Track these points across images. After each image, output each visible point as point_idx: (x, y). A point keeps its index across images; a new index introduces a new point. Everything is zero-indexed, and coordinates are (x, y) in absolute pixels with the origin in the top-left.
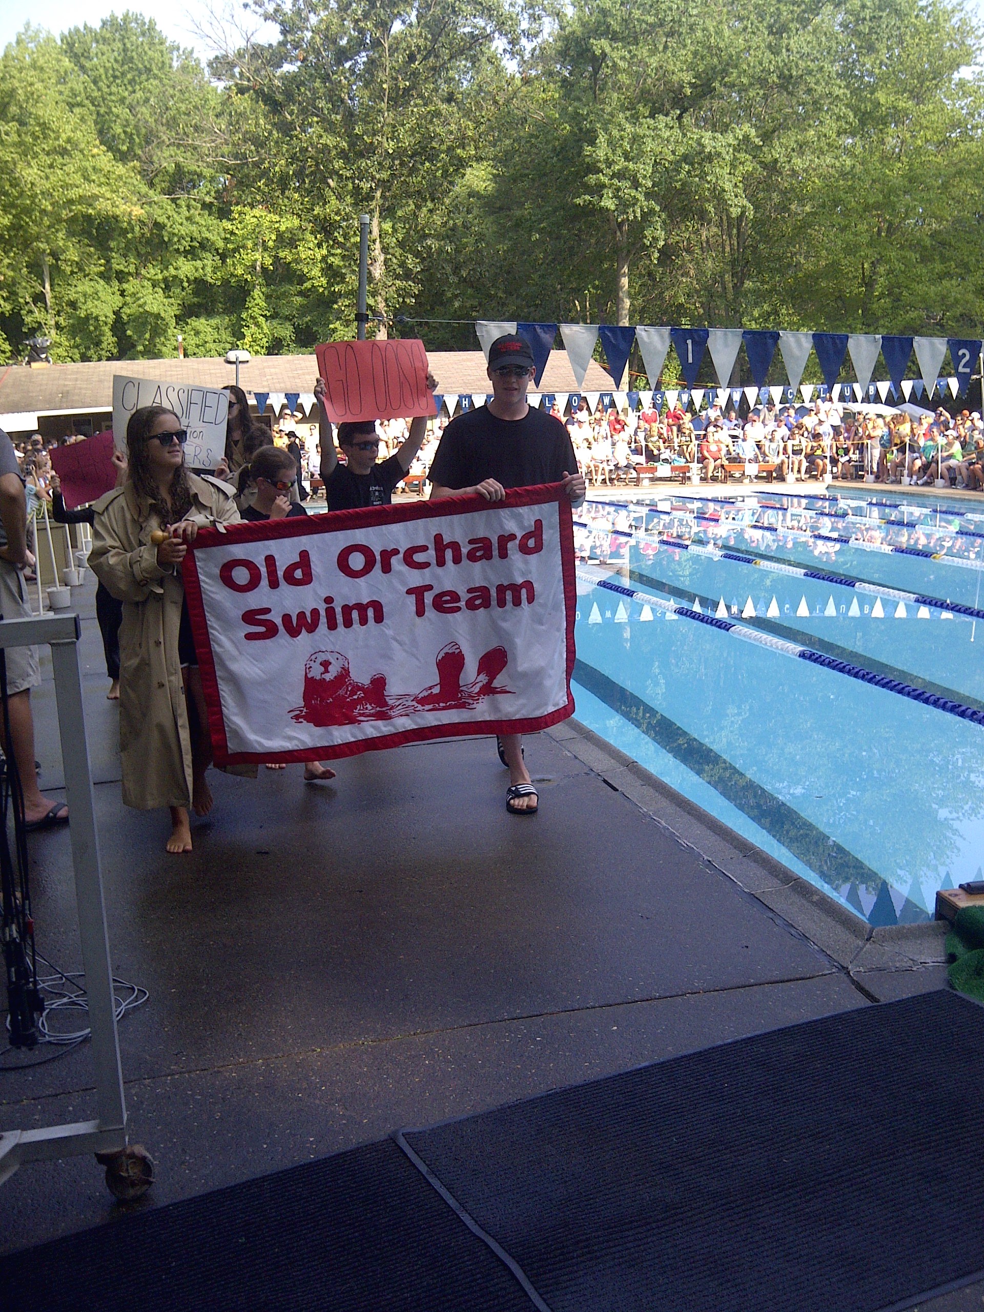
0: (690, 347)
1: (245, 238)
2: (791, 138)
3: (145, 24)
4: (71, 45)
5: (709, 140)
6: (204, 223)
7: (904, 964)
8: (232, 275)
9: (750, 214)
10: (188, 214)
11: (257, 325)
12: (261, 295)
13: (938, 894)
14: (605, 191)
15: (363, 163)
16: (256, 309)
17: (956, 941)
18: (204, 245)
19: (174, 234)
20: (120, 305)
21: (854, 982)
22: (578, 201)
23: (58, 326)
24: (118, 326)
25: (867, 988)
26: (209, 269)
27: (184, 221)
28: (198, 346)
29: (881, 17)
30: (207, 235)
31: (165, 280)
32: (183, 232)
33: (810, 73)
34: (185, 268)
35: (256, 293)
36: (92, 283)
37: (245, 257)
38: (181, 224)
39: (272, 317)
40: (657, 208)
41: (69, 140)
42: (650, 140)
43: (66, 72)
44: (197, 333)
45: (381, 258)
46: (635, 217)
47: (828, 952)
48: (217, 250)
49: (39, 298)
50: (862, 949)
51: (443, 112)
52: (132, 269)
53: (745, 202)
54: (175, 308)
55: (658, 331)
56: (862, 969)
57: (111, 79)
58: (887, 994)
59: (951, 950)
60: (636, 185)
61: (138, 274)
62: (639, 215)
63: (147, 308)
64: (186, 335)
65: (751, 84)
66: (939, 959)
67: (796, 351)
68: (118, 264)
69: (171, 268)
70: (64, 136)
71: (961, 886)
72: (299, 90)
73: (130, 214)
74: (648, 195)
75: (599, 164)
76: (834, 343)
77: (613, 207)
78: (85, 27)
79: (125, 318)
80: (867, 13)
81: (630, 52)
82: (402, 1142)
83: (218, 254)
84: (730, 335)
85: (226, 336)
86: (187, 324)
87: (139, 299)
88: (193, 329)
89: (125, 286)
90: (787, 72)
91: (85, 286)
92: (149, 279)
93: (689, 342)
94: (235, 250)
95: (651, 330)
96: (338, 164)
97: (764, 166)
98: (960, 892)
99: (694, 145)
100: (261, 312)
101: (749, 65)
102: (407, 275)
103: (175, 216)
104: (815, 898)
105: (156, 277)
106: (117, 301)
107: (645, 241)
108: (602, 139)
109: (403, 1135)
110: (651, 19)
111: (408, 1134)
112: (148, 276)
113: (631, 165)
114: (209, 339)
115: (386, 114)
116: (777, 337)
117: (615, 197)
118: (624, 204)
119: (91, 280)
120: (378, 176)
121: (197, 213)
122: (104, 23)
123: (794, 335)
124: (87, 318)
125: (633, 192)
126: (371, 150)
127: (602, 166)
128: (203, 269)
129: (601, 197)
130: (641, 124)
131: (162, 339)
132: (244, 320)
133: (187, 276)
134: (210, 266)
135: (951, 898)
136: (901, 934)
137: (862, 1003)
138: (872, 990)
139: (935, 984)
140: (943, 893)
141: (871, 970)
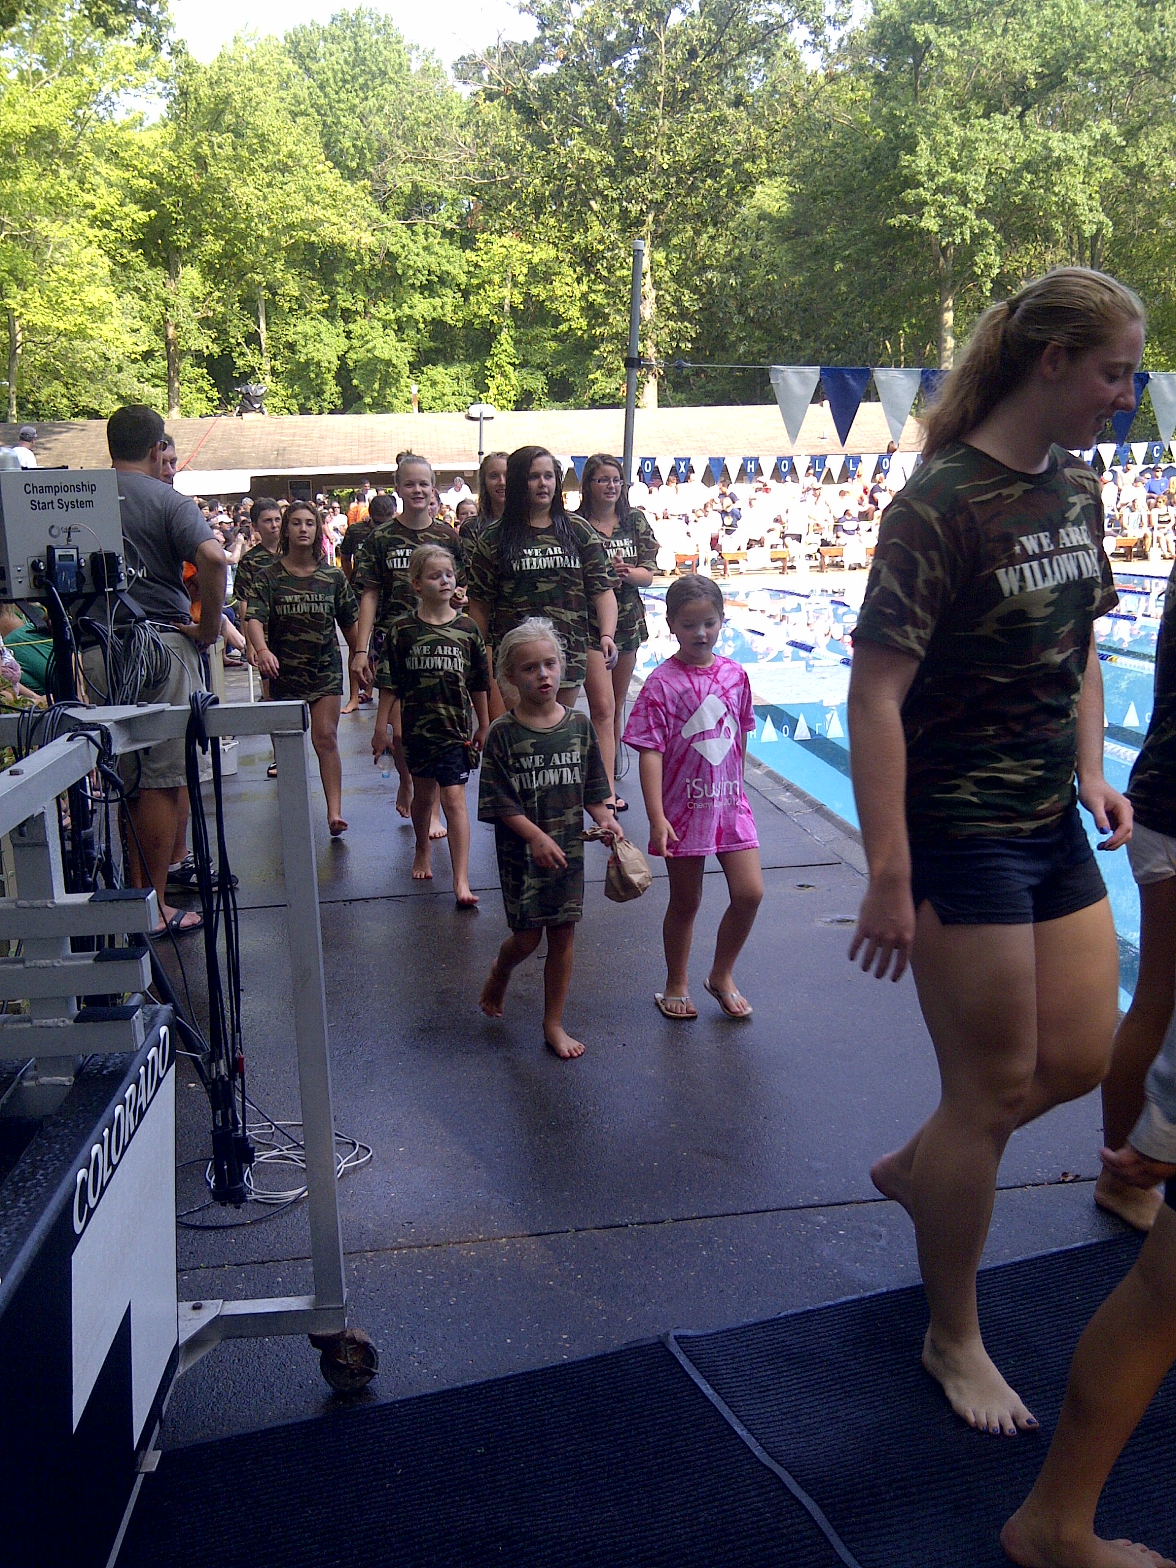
1: (490, 271)
2: (1162, 136)
3: (380, 20)
4: (296, 44)
5: (1059, 142)
6: (443, 253)
8: (476, 315)
9: (1109, 231)
10: (425, 244)
11: (504, 375)
12: (509, 339)
14: (926, 209)
15: (632, 181)
16: (502, 356)
18: (444, 280)
19: (409, 266)
20: (346, 349)
22: (892, 222)
23: (274, 372)
24: (343, 374)
26: (449, 308)
27: (421, 252)
28: (434, 399)
30: (447, 267)
31: (398, 320)
32: (419, 264)
34: (421, 307)
35: (504, 336)
36: (313, 323)
37: (491, 294)
38: (417, 255)
39: (522, 365)
40: (991, 228)
41: (290, 155)
42: (983, 145)
43: (289, 76)
44: (434, 384)
45: (652, 294)
46: (963, 240)
48: (458, 285)
49: (252, 339)
51: (730, 118)
52: (360, 307)
53: (1102, 217)
54: (409, 353)
57: (340, 84)
60: (965, 201)
61: (366, 313)
62: (967, 237)
63: (376, 353)
64: (421, 386)
65: (1114, 71)
68: (345, 300)
69: (405, 307)
70: (285, 150)
72: (558, 95)
73: (359, 242)
74: (980, 213)
75: (919, 177)
77: (935, 229)
78: (312, 23)
79: (351, 363)
81: (960, 37)
82: (675, 1348)
83: (460, 290)
85: (467, 387)
86: (422, 373)
87: (367, 342)
88: (428, 379)
89: (351, 326)
90: (1159, 53)
91: (305, 326)
92: (379, 319)
94: (480, 286)
96: (603, 183)
97: (1128, 171)
99: (1039, 149)
100: (508, 360)
101: (1111, 47)
102: (683, 315)
103: (411, 244)
105: (388, 317)
106: (343, 344)
107: (976, 269)
108: (923, 146)
109: (675, 1337)
111: (681, 1337)
112: (379, 315)
113: (959, 177)
114: (448, 390)
115: (661, 121)
116: (1145, 379)
117: (939, 215)
118: (949, 224)
119: (312, 319)
120: (650, 197)
121: (436, 241)
122: (334, 18)
124: (308, 363)
125: (961, 210)
126: (642, 165)
127: (923, 178)
128: (442, 307)
129: (921, 216)
130: (972, 126)
131: (393, 390)
132: (489, 370)
133: (423, 317)
134: (450, 304)
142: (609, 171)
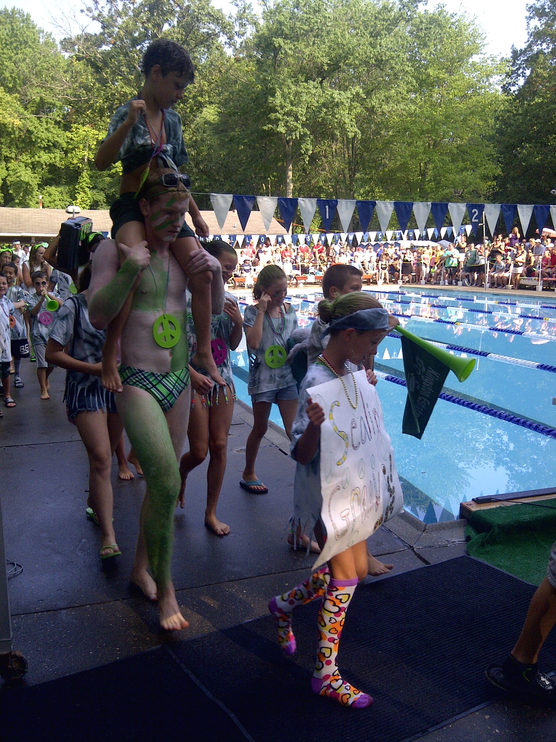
0: (327, 210)
1: (78, 142)
2: (382, 94)
3: (24, 15)
5: (337, 95)
6: (55, 132)
7: (443, 543)
8: (71, 163)
9: (359, 136)
10: (46, 126)
11: (85, 192)
12: (87, 175)
13: (461, 504)
14: (280, 123)
16: (84, 183)
17: (471, 529)
18: (56, 145)
19: (38, 137)
20: (6, 175)
21: (416, 554)
22: (265, 128)
24: (4, 188)
25: (423, 557)
26: (58, 159)
27: (44, 130)
28: (50, 202)
29: (431, 28)
30: (57, 139)
31: (32, 163)
32: (43, 137)
33: (392, 58)
34: (44, 157)
35: (84, 174)
37: (78, 153)
38: (43, 132)
39: (94, 188)
40: (308, 133)
42: (305, 94)
44: (50, 195)
46: (296, 137)
47: (402, 539)
48: (62, 148)
50: (420, 536)
52: (13, 155)
53: (357, 130)
54: (38, 179)
55: (310, 201)
56: (421, 547)
58: (435, 559)
59: (469, 534)
60: (297, 119)
61: (16, 158)
62: (298, 136)
63: (21, 178)
64: (43, 196)
65: (360, 64)
66: (462, 540)
67: (385, 212)
68: (5, 152)
69: (36, 157)
71: (473, 500)
72: (111, 60)
73: (13, 125)
74: (304, 125)
75: (277, 108)
76: (406, 207)
77: (284, 132)
79: (8, 182)
80: (423, 26)
81: (294, 45)
83: (63, 150)
84: (349, 203)
85: (66, 197)
86: (44, 189)
87: (17, 173)
88: (47, 192)
89: (9, 165)
90: (380, 58)
92: (23, 162)
93: (327, 207)
94: (73, 149)
95: (307, 200)
97: (367, 110)
98: (473, 502)
99: (329, 98)
100: (86, 185)
101: (359, 54)
103: (39, 127)
105: (27, 161)
106: (5, 173)
107: (302, 151)
108: (278, 93)
110: (306, 28)
112: (23, 160)
113: (294, 108)
114: (57, 198)
116: (374, 204)
117: (286, 126)
118: (290, 130)
121: (52, 126)
123: (384, 203)
125: (295, 123)
127: (279, 109)
128: (55, 158)
129: (278, 126)
130: (300, 86)
131: (30, 197)
132: (77, 189)
133: (45, 162)
134: (58, 157)
135: (468, 506)
136: (442, 527)
137: (421, 565)
138: (426, 558)
139: (460, 553)
140: (464, 503)
141: (426, 547)
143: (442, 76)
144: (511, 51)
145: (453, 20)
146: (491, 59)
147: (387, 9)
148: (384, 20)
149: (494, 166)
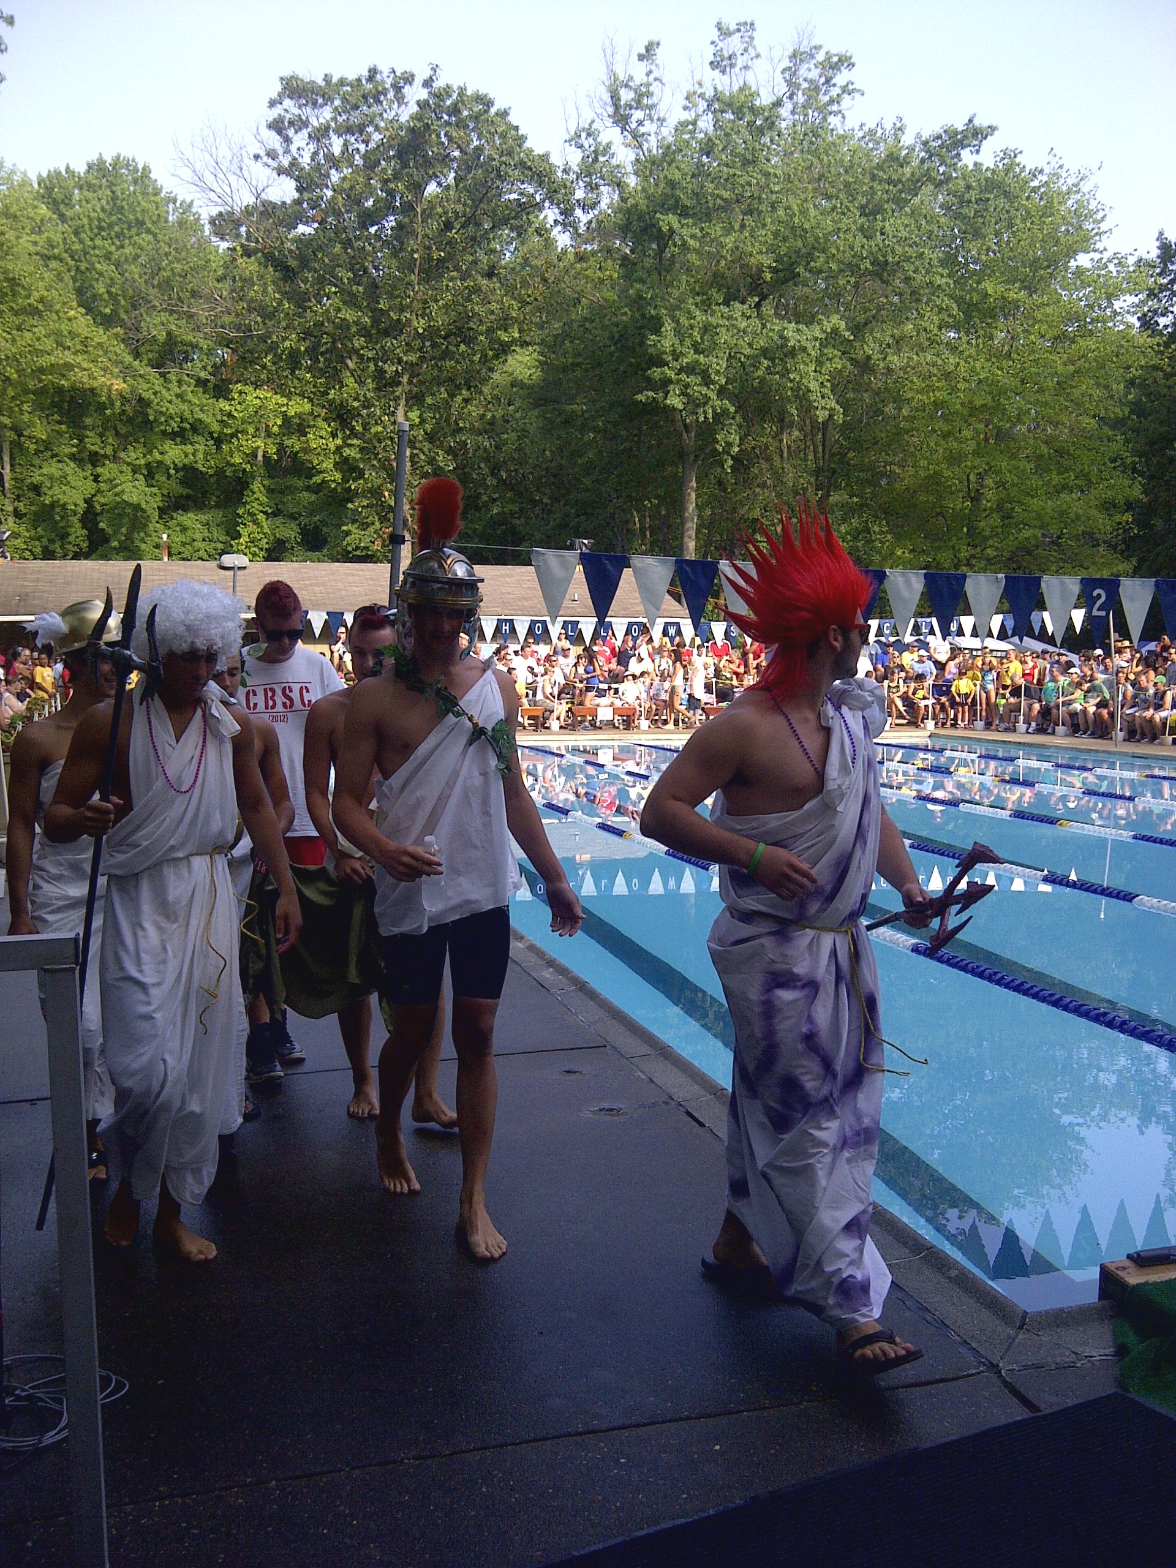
1: (244, 422)
2: (886, 333)
3: (137, 170)
4: (49, 190)
5: (793, 333)
6: (197, 402)
7: (1066, 1359)
8: (228, 464)
9: (839, 418)
10: (178, 391)
11: (255, 522)
12: (262, 489)
13: (1102, 1267)
14: (671, 387)
15: (388, 343)
16: (255, 505)
17: (1126, 1327)
18: (197, 427)
19: (161, 412)
20: (93, 492)
21: (1006, 1384)
22: (640, 397)
23: (17, 514)
24: (89, 517)
25: (1024, 1392)
26: (200, 456)
27: (174, 399)
28: (184, 544)
29: (988, 199)
30: (201, 416)
31: (148, 465)
32: (172, 411)
33: (908, 259)
34: (173, 453)
35: (256, 486)
36: (60, 465)
37: (244, 443)
38: (170, 402)
39: (275, 514)
40: (732, 409)
41: (42, 300)
42: (723, 330)
43: (42, 220)
44: (184, 529)
46: (705, 417)
47: (974, 1345)
48: (211, 433)
50: (1014, 1339)
51: (483, 288)
52: (109, 451)
53: (833, 404)
54: (159, 498)
56: (1015, 1367)
57: (96, 231)
58: (1050, 1401)
59: (1123, 1339)
60: (707, 381)
61: (115, 459)
62: (710, 416)
63: (125, 497)
64: (170, 532)
65: (841, 271)
66: (1108, 1351)
67: (906, 594)
68: (93, 443)
69: (156, 453)
70: (36, 295)
71: (1129, 1257)
72: (315, 255)
73: (110, 390)
74: (722, 392)
75: (665, 357)
76: (950, 585)
77: (680, 406)
78: (68, 169)
79: (98, 507)
80: (973, 195)
81: (702, 229)
83: (212, 438)
85: (218, 534)
86: (172, 518)
87: (116, 486)
88: (179, 525)
89: (99, 470)
90: (881, 258)
91: (52, 468)
92: (128, 464)
94: (232, 436)
96: (358, 342)
97: (855, 363)
98: (1128, 1263)
99: (776, 338)
100: (261, 508)
101: (838, 250)
103: (164, 392)
104: (954, 1273)
105: (137, 462)
106: (90, 487)
107: (717, 446)
108: (668, 327)
110: (726, 195)
112: (128, 460)
113: (702, 359)
114: (198, 536)
115: (417, 287)
116: (882, 576)
117: (683, 394)
118: (694, 403)
119: (59, 461)
120: (405, 359)
121: (190, 389)
122: (90, 167)
123: (903, 575)
124: (53, 505)
125: (704, 390)
126: (396, 329)
127: (669, 358)
128: (193, 455)
129: (666, 393)
130: (714, 312)
131: (142, 534)
132: (240, 517)
133: (174, 463)
134: (202, 452)
135: (1119, 1272)
136: (1060, 1319)
137: (1020, 1413)
138: (1030, 1395)
139: (1105, 1387)
140: (1108, 1265)
141: (1026, 1367)
142: (364, 332)
143: (1012, 295)
144: (1158, 244)
145: (1035, 183)
146: (1116, 261)
147: (897, 159)
148: (890, 182)
149: (1128, 482)
